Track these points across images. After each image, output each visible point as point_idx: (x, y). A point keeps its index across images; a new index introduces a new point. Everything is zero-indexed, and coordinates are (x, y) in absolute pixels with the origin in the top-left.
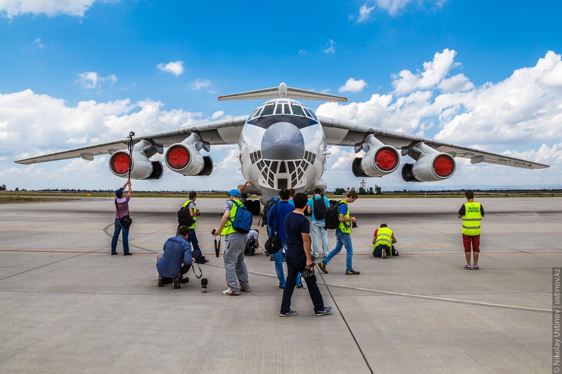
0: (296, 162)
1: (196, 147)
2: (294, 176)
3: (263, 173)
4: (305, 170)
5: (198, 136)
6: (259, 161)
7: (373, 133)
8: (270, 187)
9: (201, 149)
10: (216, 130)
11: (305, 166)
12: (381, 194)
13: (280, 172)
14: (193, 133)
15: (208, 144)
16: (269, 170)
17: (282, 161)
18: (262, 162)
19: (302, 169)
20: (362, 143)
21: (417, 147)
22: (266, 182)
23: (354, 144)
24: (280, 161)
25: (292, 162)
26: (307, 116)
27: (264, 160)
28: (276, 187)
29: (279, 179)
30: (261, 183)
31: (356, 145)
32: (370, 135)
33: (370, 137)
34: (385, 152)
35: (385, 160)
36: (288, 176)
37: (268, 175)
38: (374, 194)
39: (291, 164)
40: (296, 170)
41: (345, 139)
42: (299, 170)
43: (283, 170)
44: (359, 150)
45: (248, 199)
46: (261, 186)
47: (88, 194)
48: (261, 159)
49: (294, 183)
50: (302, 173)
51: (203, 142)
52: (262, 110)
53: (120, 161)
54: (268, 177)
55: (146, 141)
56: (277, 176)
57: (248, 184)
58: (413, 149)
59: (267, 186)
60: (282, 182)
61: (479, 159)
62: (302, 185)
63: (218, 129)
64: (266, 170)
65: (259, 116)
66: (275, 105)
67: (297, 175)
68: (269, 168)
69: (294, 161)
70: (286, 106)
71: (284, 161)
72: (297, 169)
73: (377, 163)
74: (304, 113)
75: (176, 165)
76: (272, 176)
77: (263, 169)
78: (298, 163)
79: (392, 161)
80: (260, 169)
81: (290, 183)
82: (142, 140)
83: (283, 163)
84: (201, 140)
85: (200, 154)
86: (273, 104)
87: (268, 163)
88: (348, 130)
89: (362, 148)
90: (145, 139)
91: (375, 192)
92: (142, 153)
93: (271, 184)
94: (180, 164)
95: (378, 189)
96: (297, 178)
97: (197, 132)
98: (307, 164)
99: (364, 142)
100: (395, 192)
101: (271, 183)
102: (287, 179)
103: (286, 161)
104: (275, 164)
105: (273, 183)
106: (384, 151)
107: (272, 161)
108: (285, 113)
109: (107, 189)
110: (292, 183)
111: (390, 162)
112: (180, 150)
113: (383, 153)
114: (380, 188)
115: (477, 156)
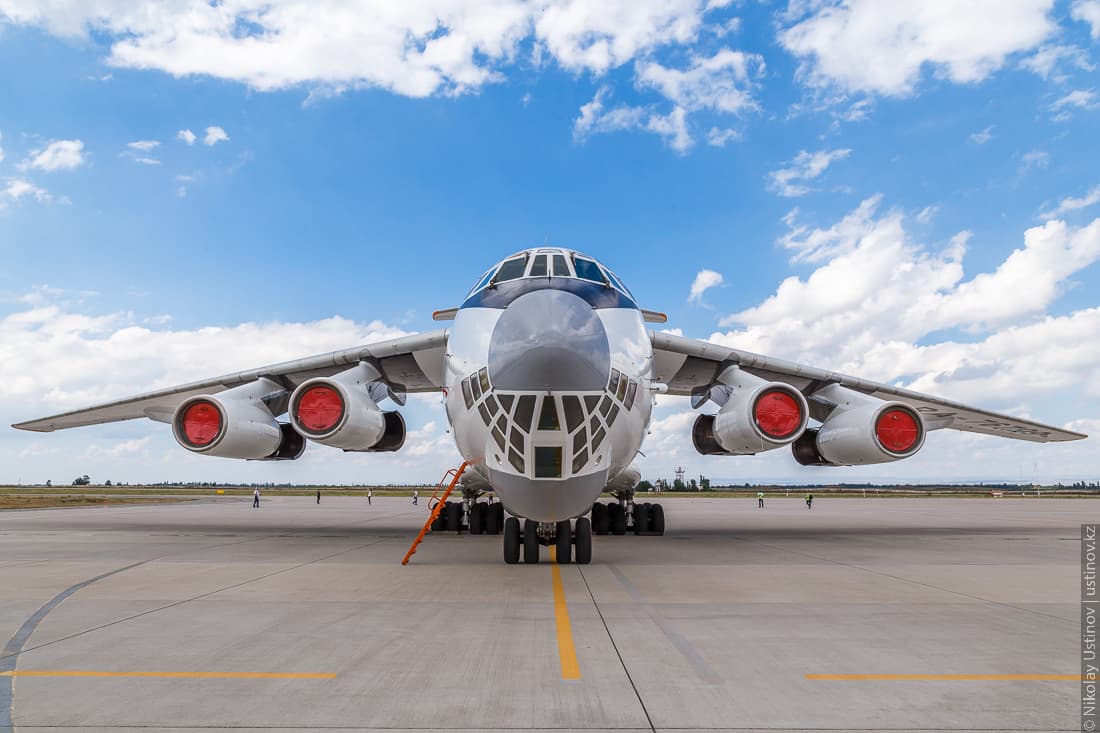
0: (585, 397)
1: (370, 390)
2: (579, 441)
3: (494, 432)
4: (609, 426)
5: (374, 368)
6: (483, 397)
7: (737, 363)
8: (513, 471)
9: (384, 397)
10: (411, 354)
11: (612, 414)
12: (711, 491)
13: (541, 427)
14: (362, 363)
15: (403, 389)
16: (511, 423)
17: (546, 393)
18: (490, 399)
19: (603, 421)
20: (709, 386)
21: (824, 394)
22: (505, 457)
23: (690, 390)
24: (540, 395)
25: (576, 397)
26: (611, 285)
27: (497, 392)
28: (529, 473)
29: (538, 450)
30: (490, 463)
31: (694, 392)
32: (730, 368)
33: (731, 370)
34: (775, 398)
35: (776, 416)
36: (561, 438)
37: (507, 437)
38: (697, 490)
39: (571, 404)
40: (587, 423)
41: (678, 377)
42: (595, 422)
43: (549, 421)
44: (702, 402)
45: (479, 501)
46: (491, 470)
47: (219, 491)
48: (488, 393)
49: (580, 462)
50: (603, 433)
51: (389, 383)
52: (496, 272)
53: (199, 420)
54: (508, 444)
55: (268, 380)
56: (534, 438)
57: (468, 468)
58: (813, 398)
59: (505, 467)
60: (548, 460)
61: (942, 422)
62: (601, 467)
63: (414, 353)
64: (502, 422)
65: (488, 284)
66: (528, 258)
67: (590, 438)
68: (510, 417)
69: (581, 395)
70: (559, 260)
71: (553, 393)
72: (588, 418)
73: (758, 422)
74: (604, 278)
75: (314, 425)
76: (517, 440)
77: (494, 420)
78: (591, 402)
79: (790, 418)
80: (487, 422)
81: (568, 457)
82: (261, 379)
83: (549, 402)
84: (384, 378)
85: (377, 408)
86: (524, 256)
87: (506, 401)
88: (686, 356)
89: (709, 396)
90: (267, 376)
91: (700, 488)
92: (256, 405)
93: (518, 463)
94: (323, 424)
95: (705, 482)
96: (589, 445)
97: (370, 358)
98: (616, 409)
99: (715, 382)
100: (731, 487)
101: (516, 461)
102: (560, 448)
103: (558, 395)
104: (527, 403)
105: (522, 461)
106: (771, 396)
107: (518, 394)
108: (555, 274)
109: (263, 483)
110: (574, 461)
111: (785, 419)
112: (324, 393)
113: (769, 400)
114: (707, 481)
115: (940, 416)
